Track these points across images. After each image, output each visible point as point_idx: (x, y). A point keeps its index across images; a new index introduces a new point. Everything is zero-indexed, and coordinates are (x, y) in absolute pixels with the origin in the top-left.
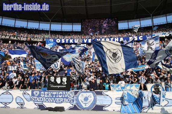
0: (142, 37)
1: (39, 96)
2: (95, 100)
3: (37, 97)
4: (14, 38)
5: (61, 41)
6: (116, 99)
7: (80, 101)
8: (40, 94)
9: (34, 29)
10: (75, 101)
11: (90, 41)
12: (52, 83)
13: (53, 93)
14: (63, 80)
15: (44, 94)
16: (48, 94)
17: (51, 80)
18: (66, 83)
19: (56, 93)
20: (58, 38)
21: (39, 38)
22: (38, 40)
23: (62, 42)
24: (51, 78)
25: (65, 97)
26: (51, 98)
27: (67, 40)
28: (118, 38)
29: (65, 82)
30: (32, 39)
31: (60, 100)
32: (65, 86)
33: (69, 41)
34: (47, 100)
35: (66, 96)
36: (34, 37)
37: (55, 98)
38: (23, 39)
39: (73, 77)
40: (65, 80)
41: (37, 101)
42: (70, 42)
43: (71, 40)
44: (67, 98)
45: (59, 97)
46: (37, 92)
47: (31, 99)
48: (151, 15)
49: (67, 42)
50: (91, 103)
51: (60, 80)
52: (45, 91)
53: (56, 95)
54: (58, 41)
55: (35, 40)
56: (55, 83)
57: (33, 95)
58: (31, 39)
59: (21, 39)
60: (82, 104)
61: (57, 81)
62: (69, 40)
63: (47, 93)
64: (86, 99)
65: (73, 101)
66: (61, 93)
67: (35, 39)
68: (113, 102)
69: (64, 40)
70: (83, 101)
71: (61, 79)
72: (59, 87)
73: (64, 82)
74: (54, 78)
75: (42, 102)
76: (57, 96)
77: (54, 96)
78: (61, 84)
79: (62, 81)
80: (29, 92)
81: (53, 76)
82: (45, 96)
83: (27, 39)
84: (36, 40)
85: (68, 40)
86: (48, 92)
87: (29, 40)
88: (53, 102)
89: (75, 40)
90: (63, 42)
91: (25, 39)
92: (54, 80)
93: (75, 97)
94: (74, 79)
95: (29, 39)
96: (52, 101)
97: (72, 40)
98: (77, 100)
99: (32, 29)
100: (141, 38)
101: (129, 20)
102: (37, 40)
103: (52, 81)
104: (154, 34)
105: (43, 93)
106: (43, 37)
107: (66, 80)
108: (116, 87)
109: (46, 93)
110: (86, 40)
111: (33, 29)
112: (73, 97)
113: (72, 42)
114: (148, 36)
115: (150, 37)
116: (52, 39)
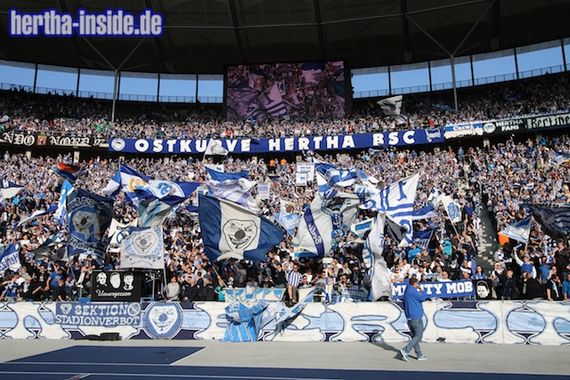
0: (412, 133)
1: (72, 313)
2: (179, 320)
3: (68, 315)
5: (151, 146)
6: (219, 317)
7: (152, 322)
8: (73, 310)
9: (61, 94)
10: (141, 323)
11: (246, 146)
12: (102, 287)
13: (100, 307)
15: (82, 310)
16: (89, 310)
17: (99, 280)
18: (131, 287)
19: (104, 307)
20: (143, 136)
21: (76, 137)
22: (75, 144)
23: (155, 150)
25: (123, 316)
26: (95, 317)
27: (171, 143)
28: (336, 138)
29: (130, 284)
30: (54, 141)
31: (112, 321)
33: (177, 146)
34: (88, 321)
35: (125, 313)
36: (60, 135)
37: (102, 317)
38: (23, 141)
40: (129, 280)
41: (68, 324)
42: (182, 150)
43: (182, 142)
44: (127, 316)
45: (110, 315)
46: (67, 306)
47: (55, 320)
48: (452, 57)
49: (171, 149)
50: (172, 324)
51: (119, 281)
52: (83, 303)
53: (105, 311)
54: (142, 145)
55: (65, 144)
56: (109, 287)
57: (59, 311)
58: (48, 139)
59: (17, 139)
60: (155, 327)
61: (112, 282)
62: (178, 142)
63: (88, 307)
64: (163, 318)
65: (138, 321)
66: (117, 307)
67: (65, 140)
68: (214, 323)
69: (161, 141)
70: (158, 321)
72: (115, 295)
73: (128, 285)
74: (105, 277)
75: (78, 325)
76: (108, 314)
77: (102, 314)
78: (120, 289)
79: (122, 283)
80: (52, 306)
82: (85, 313)
83: (36, 139)
84: (66, 142)
85: (174, 141)
86: (89, 305)
87: (44, 143)
88: (99, 325)
89: (198, 142)
90: (158, 148)
91: (29, 140)
92: (105, 280)
93: (142, 315)
95: (42, 139)
96: (96, 323)
97: (189, 142)
98: (147, 320)
99: (53, 93)
100: (410, 137)
102: (69, 144)
103: (101, 283)
104: (451, 125)
105: (79, 307)
106: (90, 132)
107: (132, 280)
108: (237, 294)
109: (86, 307)
110: (235, 142)
111: (57, 95)
112: (139, 315)
113: (189, 150)
114: (429, 132)
115: (438, 135)
116: (120, 140)
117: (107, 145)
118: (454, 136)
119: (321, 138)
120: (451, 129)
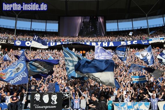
14: (52, 98)
17: (36, 98)
18: (56, 103)
24: (36, 95)
28: (106, 43)
32: (55, 107)
39: (65, 94)
40: (54, 98)
48: (147, 15)
51: (48, 99)
54: (28, 44)
61: (44, 99)
71: (50, 97)
72: (46, 107)
73: (54, 101)
74: (40, 96)
78: (49, 104)
79: (50, 100)
81: (38, 92)
92: (39, 98)
94: (66, 97)
100: (135, 43)
101: (119, 20)
103: (37, 100)
104: (151, 39)
107: (56, 98)
114: (143, 41)
115: (146, 42)
116: (19, 41)
117: (13, 43)
118: (153, 42)
119: (100, 43)
120: (151, 40)
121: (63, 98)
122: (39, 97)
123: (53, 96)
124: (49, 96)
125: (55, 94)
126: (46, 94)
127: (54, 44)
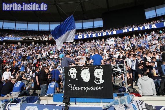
4: (36, 39)
5: (83, 36)
11: (115, 33)
12: (73, 82)
14: (96, 75)
17: (71, 74)
18: (101, 81)
23: (84, 38)
24: (71, 70)
27: (89, 35)
29: (100, 78)
32: (100, 88)
33: (91, 36)
38: (45, 39)
39: (116, 68)
40: (99, 73)
42: (93, 37)
43: (93, 34)
49: (89, 37)
51: (89, 75)
54: (80, 37)
56: (79, 81)
58: (52, 38)
59: (43, 39)
61: (82, 76)
69: (86, 35)
71: (92, 73)
72: (87, 89)
73: (98, 79)
74: (76, 71)
78: (91, 83)
83: (49, 38)
91: (47, 39)
92: (75, 75)
97: (95, 34)
103: (72, 77)
110: (111, 32)
113: (95, 36)
121: (114, 74)
122: (75, 73)
123: (97, 70)
124: (90, 71)
125: (99, 68)
126: (85, 69)
127: (100, 35)
